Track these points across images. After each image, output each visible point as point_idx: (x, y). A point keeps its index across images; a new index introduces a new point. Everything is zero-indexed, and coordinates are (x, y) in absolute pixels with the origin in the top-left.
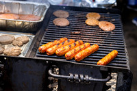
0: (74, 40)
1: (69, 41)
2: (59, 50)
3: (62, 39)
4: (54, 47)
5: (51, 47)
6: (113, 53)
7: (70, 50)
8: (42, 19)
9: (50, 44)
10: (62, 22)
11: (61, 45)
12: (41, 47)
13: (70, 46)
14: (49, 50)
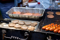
0: (57, 24)
1: (55, 25)
2: (51, 29)
3: (52, 24)
4: (49, 27)
5: (47, 27)
9: (47, 26)
11: (51, 26)
12: (43, 27)
14: (47, 29)
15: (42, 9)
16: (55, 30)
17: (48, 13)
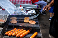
0: (19, 29)
1: (17, 30)
2: (13, 34)
3: (14, 29)
4: (11, 33)
5: (10, 33)
6: (36, 34)
7: (18, 33)
8: (6, 21)
10: (14, 22)
12: (6, 33)
13: (18, 32)
14: (9, 34)
15: (5, 15)
16: (17, 35)
17: (12, 18)
